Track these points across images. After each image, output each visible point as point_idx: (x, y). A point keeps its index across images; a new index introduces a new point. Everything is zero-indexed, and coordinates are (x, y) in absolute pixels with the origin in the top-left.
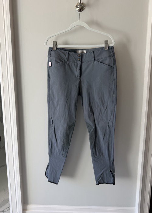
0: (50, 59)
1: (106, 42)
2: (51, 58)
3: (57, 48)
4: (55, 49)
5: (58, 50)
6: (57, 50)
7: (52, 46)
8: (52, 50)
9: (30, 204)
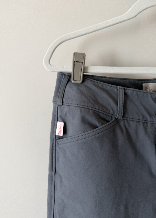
0: (62, 111)
2: (66, 109)
3: (86, 77)
5: (89, 83)
6: (85, 83)
7: (69, 69)
8: (69, 80)
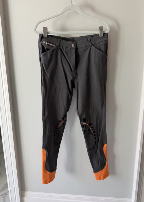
1: (101, 28)
4: (46, 36)
9: (28, 191)
